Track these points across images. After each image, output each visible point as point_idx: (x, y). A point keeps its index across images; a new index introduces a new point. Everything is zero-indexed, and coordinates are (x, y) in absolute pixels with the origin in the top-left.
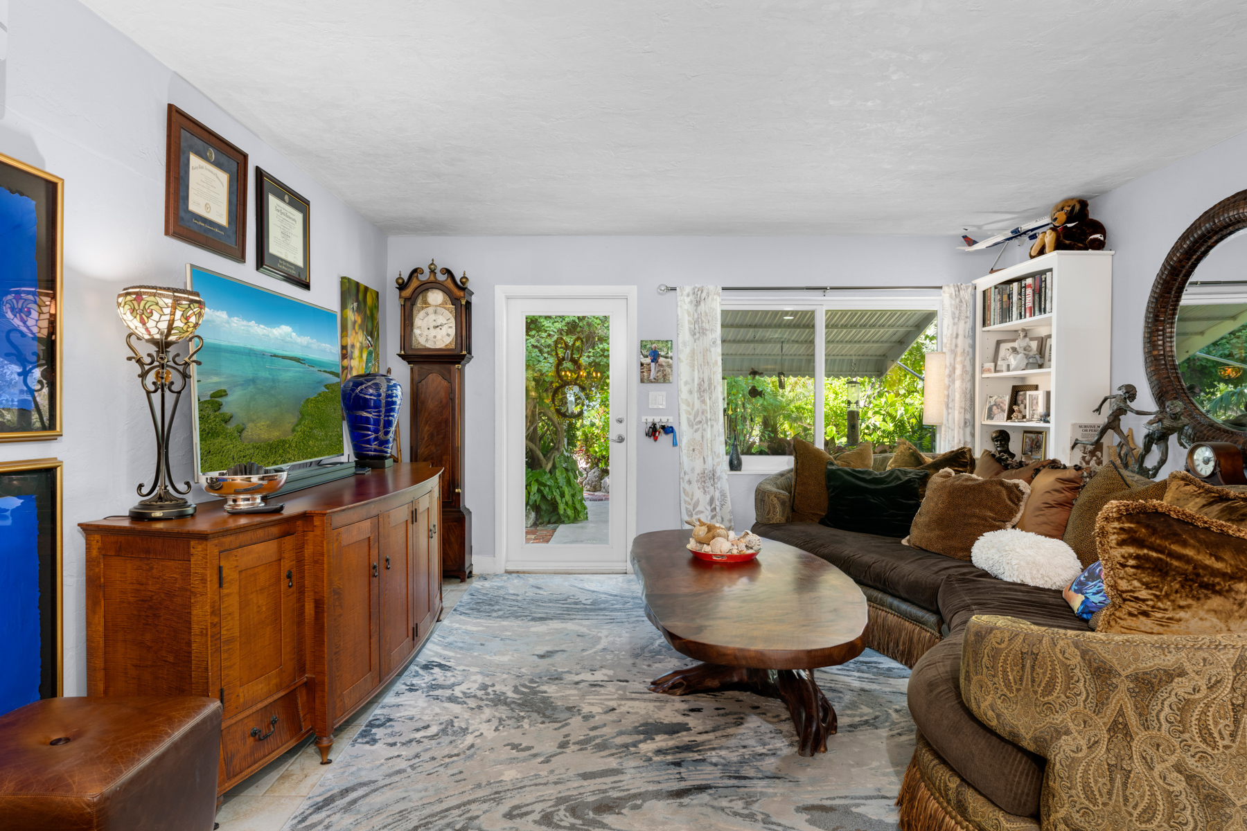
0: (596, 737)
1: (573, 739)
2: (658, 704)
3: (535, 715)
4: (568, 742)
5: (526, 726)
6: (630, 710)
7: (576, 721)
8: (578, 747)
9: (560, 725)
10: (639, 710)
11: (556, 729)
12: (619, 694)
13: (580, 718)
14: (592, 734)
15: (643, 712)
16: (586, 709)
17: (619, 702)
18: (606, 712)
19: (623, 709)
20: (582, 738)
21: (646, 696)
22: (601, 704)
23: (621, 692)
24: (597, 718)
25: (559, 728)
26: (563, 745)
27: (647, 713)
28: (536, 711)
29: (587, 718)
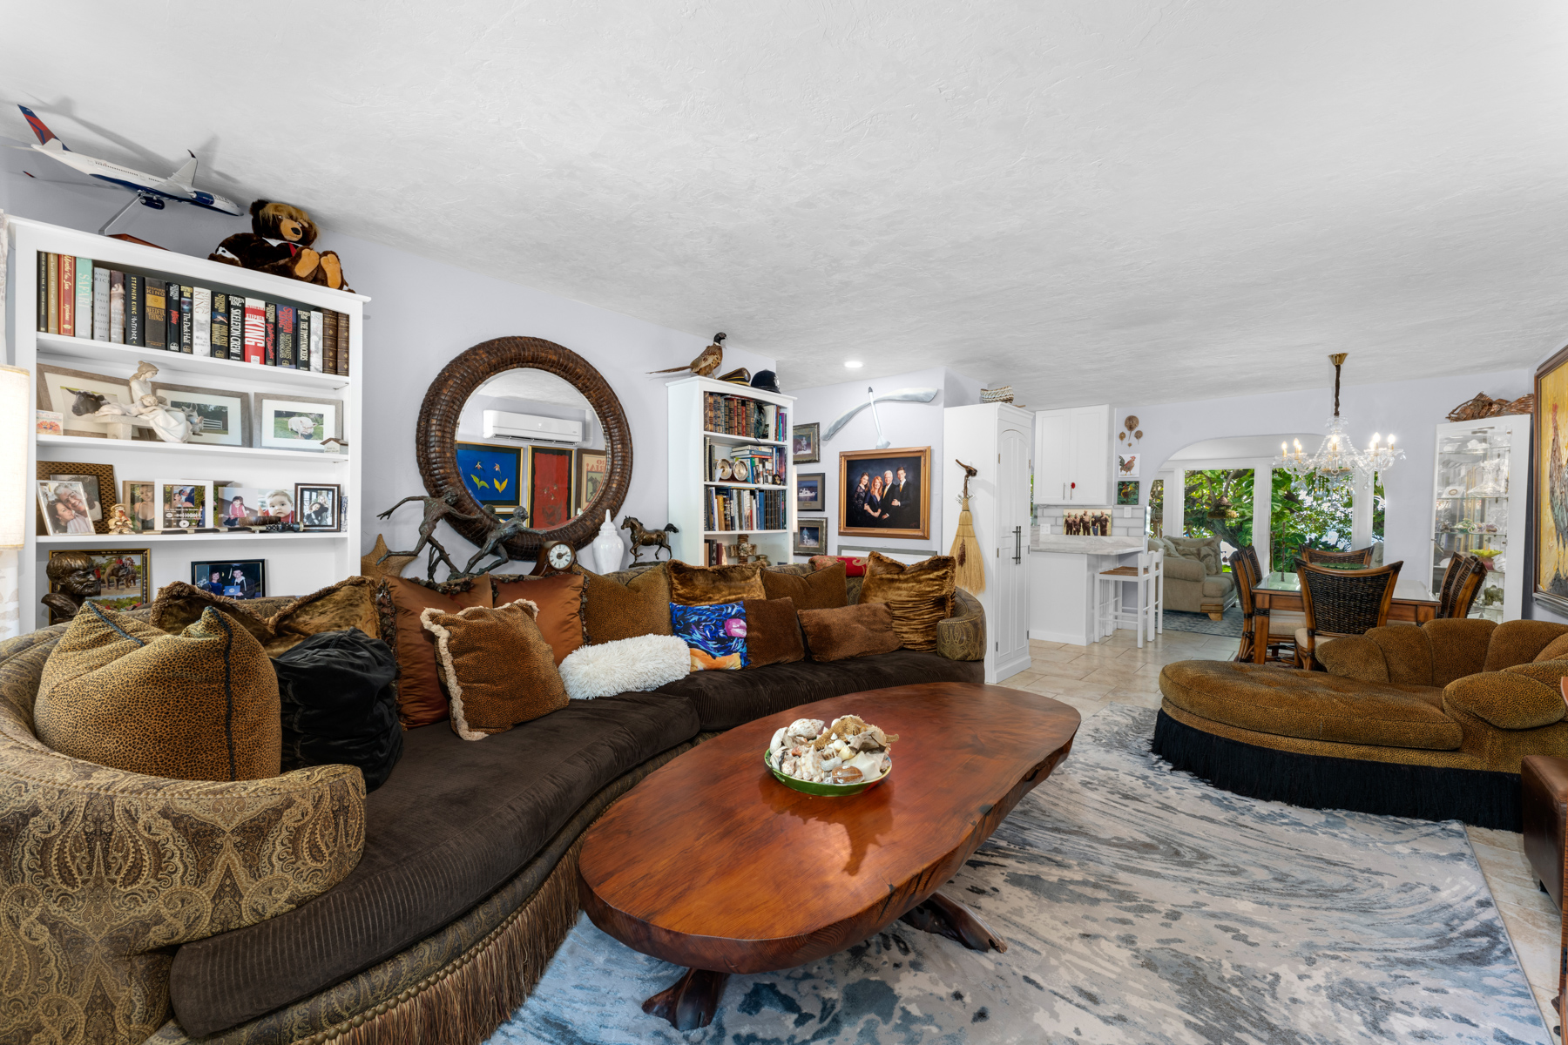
0: (1128, 909)
1: (1159, 918)
2: (1016, 918)
3: (1212, 979)
4: (1167, 916)
5: (1226, 964)
6: (1060, 925)
7: (1146, 942)
8: (1156, 906)
9: (1173, 946)
10: (1049, 921)
11: (1180, 941)
12: (1057, 958)
13: (1139, 944)
14: (1130, 916)
15: (1045, 916)
16: (1124, 954)
17: (1068, 945)
18: (1096, 937)
19: (1067, 931)
20: (1146, 915)
21: (1021, 937)
22: (1097, 954)
23: (1053, 962)
24: (1114, 934)
25: (1174, 941)
26: (1174, 916)
27: (1041, 912)
28: (1210, 986)
29: (1129, 940)
